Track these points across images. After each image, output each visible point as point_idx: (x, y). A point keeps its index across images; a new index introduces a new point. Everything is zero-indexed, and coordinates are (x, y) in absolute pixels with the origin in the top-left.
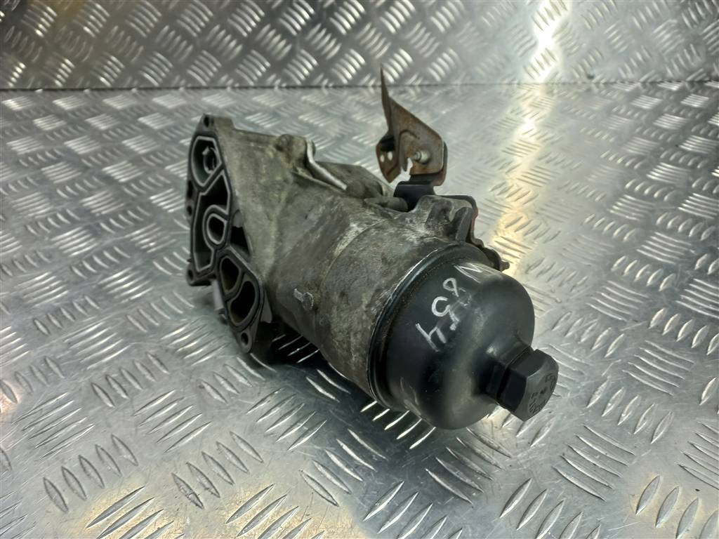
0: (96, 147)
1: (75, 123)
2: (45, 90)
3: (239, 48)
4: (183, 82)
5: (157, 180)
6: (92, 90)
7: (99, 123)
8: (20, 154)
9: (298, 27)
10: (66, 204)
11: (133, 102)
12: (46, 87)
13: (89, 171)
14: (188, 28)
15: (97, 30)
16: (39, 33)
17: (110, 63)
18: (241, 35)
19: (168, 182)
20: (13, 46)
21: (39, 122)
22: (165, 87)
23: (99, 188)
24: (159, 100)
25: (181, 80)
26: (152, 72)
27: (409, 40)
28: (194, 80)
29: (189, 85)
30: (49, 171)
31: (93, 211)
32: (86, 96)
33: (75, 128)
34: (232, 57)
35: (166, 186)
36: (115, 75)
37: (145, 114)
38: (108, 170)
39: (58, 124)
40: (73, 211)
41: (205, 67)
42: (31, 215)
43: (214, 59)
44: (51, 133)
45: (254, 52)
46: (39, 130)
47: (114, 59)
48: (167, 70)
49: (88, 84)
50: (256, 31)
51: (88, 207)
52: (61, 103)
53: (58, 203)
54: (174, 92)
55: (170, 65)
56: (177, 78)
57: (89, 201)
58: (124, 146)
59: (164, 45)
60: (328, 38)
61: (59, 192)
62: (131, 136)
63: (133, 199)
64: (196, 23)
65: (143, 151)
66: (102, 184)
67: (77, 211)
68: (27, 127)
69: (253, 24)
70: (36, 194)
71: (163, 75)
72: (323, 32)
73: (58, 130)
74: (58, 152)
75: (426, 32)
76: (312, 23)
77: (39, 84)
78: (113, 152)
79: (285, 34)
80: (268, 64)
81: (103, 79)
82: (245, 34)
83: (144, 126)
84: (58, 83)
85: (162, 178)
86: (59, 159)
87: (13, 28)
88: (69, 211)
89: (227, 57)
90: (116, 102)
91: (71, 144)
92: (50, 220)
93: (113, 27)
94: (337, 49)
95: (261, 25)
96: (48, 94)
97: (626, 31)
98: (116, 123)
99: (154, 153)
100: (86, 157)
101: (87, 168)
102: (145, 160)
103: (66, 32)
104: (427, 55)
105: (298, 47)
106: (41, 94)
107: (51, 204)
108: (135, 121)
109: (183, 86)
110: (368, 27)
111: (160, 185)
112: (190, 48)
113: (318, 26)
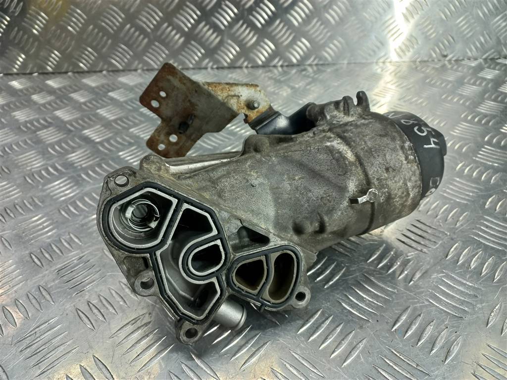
0: (77, 115)
1: (62, 97)
2: (39, 74)
3: (182, 40)
4: (140, 66)
5: (124, 140)
6: (74, 73)
7: (79, 97)
8: (21, 121)
9: (226, 23)
10: (55, 160)
11: (104, 81)
12: (40, 71)
13: (73, 133)
14: (144, 26)
15: (78, 29)
16: (35, 31)
17: (87, 53)
18: (183, 30)
19: (133, 141)
20: (16, 41)
21: (35, 97)
22: (128, 70)
23: (80, 147)
24: (123, 79)
25: (139, 64)
26: (118, 59)
27: (309, 31)
28: (149, 64)
29: (145, 68)
30: (42, 133)
31: (76, 165)
32: (69, 77)
33: (62, 102)
34: (176, 47)
35: (131, 144)
36: (91, 62)
37: (113, 90)
38: (86, 132)
39: (50, 98)
40: (60, 165)
41: (157, 55)
42: (28, 168)
43: (163, 48)
44: (44, 105)
45: (193, 42)
46: (35, 103)
47: (90, 49)
48: (128, 57)
49: (71, 68)
50: (194, 27)
51: (71, 161)
52: (52, 83)
53: (49, 159)
54: (133, 73)
55: (131, 53)
56: (136, 62)
57: (73, 157)
58: (98, 114)
59: (126, 39)
60: (248, 31)
61: (50, 150)
62: (102, 107)
63: (106, 154)
64: (150, 21)
65: (113, 118)
66: (82, 143)
67: (63, 165)
68: (26, 101)
69: (192, 21)
70: (33, 152)
71: (126, 60)
72: (244, 26)
73: (49, 103)
74: (49, 120)
75: (321, 25)
76: (235, 20)
77: (35, 69)
78: (90, 119)
79: (216, 28)
80: (203, 51)
81: (81, 65)
82: (186, 29)
83: (112, 99)
84: (49, 68)
85: (127, 138)
86: (50, 125)
87: (16, 29)
88: (57, 165)
89: (173, 46)
90: (91, 82)
91: (59, 113)
92: (43, 172)
93: (90, 26)
94: (255, 39)
95: (198, 22)
96: (41, 77)
97: (473, 21)
98: (91, 96)
99: (120, 119)
100: (70, 122)
101: (70, 131)
102: (114, 124)
103: (55, 31)
104: (322, 42)
105: (225, 38)
106: (37, 77)
107: (44, 160)
108: (105, 94)
109: (140, 69)
110: (278, 22)
111: (126, 144)
112: (146, 40)
113: (241, 22)
